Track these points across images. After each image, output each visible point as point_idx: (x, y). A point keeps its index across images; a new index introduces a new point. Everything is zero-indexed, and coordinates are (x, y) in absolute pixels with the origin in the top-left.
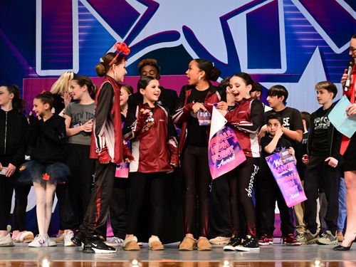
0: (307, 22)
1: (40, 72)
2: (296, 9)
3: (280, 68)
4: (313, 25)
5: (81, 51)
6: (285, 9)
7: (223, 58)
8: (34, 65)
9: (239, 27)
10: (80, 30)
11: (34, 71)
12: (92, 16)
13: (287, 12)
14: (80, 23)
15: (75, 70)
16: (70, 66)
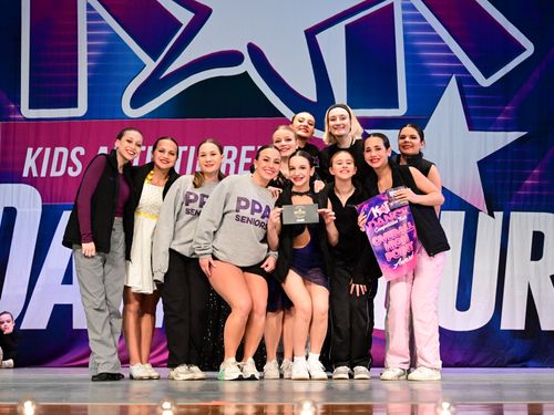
0: (439, 38)
1: (27, 112)
2: (421, 18)
3: (396, 106)
4: (447, 43)
5: (90, 80)
6: (405, 18)
7: (309, 91)
8: (17, 101)
9: (334, 45)
10: (90, 48)
11: (18, 110)
12: (108, 27)
13: (408, 23)
14: (90, 38)
15: (81, 110)
16: (73, 103)
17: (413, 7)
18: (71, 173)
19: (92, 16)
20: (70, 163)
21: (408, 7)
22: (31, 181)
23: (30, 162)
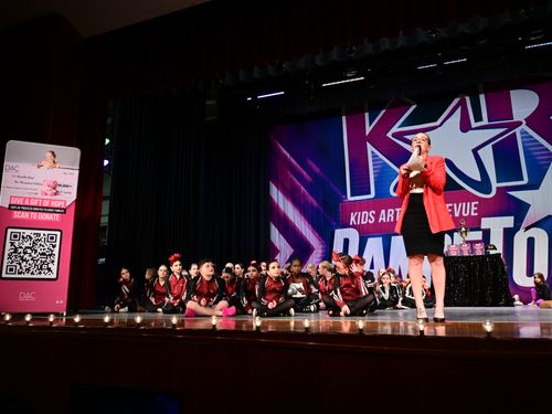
0: (541, 145)
1: (350, 198)
2: (531, 137)
3: (522, 179)
5: (375, 183)
6: (522, 138)
7: (476, 176)
8: (346, 194)
9: (487, 155)
11: (346, 198)
12: (381, 159)
13: (525, 140)
15: (372, 195)
16: (369, 193)
17: (526, 132)
18: (370, 222)
19: (374, 156)
20: (369, 218)
21: (523, 132)
22: (354, 226)
23: (353, 219)
